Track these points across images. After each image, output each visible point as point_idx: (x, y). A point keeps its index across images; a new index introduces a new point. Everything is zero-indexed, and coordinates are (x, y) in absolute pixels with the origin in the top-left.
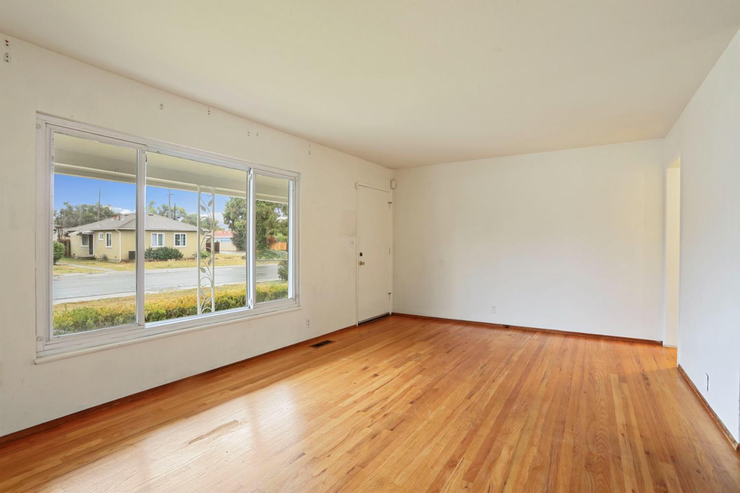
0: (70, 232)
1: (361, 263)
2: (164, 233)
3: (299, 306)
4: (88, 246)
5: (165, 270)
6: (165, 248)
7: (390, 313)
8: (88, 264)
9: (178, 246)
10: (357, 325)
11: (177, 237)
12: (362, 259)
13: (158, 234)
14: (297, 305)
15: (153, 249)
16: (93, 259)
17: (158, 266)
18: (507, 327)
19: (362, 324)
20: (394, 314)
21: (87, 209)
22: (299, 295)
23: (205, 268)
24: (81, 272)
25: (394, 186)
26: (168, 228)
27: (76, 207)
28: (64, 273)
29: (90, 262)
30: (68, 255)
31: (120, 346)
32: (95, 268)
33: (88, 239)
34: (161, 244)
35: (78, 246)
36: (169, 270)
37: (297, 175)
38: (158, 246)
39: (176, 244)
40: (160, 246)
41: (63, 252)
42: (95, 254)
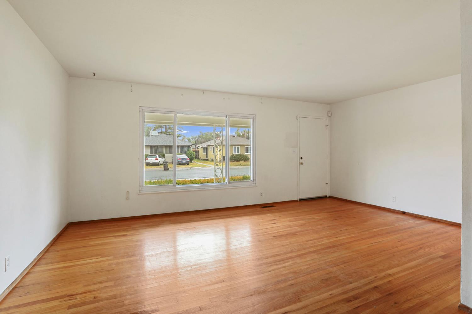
0: (199, 146)
1: (302, 164)
2: (240, 146)
3: (256, 185)
4: (206, 153)
5: (238, 167)
6: (240, 154)
7: (328, 196)
8: (204, 163)
9: (247, 154)
10: (298, 200)
11: (247, 148)
12: (301, 161)
13: (236, 147)
14: (255, 184)
15: (234, 155)
16: (207, 160)
17: (234, 164)
18: (404, 213)
19: (301, 200)
20: (330, 197)
21: (209, 134)
22: (256, 179)
23: (218, 164)
24: (200, 167)
25: (330, 115)
26: (241, 144)
27: (205, 134)
28: (194, 166)
29: (206, 161)
30: (197, 158)
31: (165, 193)
32: (206, 165)
33: (206, 149)
34: (238, 152)
35: (202, 154)
36: (240, 167)
37: (254, 116)
38: (237, 154)
39: (246, 153)
40: (238, 154)
41: (195, 156)
42: (209, 158)
